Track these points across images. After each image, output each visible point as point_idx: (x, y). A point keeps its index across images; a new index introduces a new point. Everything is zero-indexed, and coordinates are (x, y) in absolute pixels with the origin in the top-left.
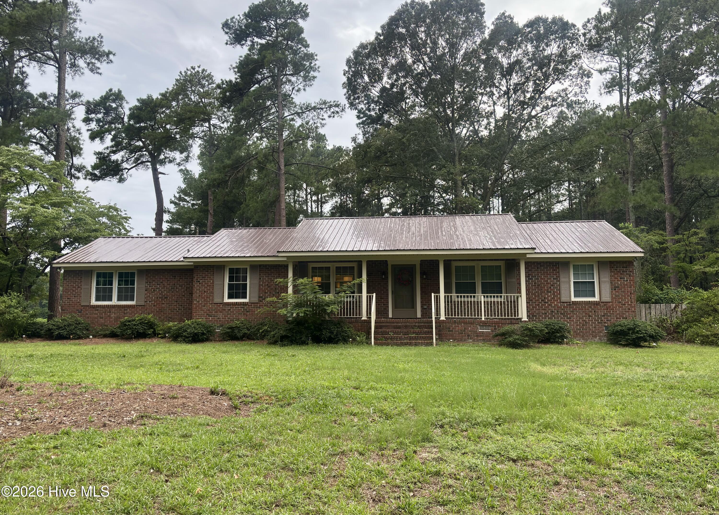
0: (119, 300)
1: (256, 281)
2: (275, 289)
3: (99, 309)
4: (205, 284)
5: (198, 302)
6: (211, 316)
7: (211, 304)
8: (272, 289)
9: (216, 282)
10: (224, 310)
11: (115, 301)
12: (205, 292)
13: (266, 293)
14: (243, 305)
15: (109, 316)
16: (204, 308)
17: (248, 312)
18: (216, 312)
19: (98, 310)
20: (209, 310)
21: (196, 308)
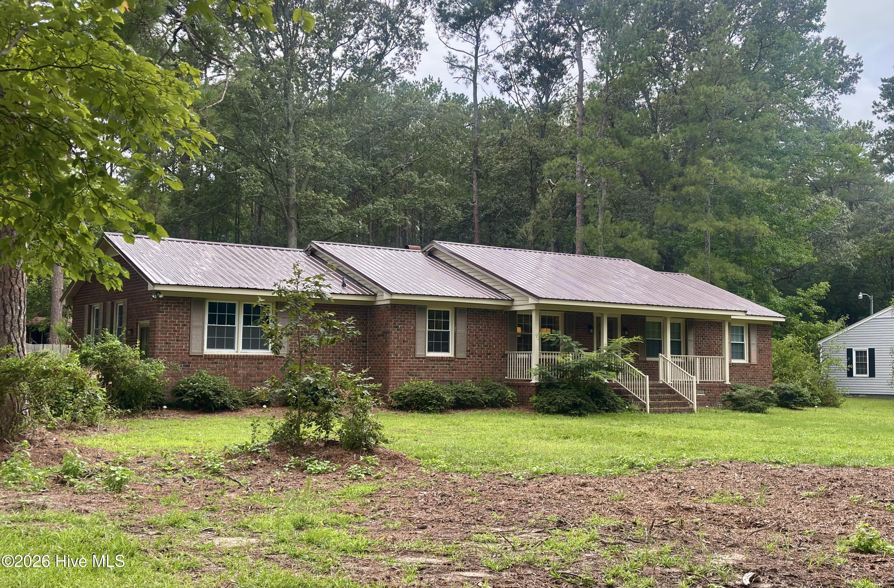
0: (244, 347)
1: (462, 330)
2: (484, 341)
3: (218, 361)
4: (405, 330)
5: (397, 355)
6: (413, 375)
7: (412, 358)
8: (480, 341)
9: (418, 329)
10: (427, 367)
11: (239, 350)
12: (404, 341)
13: (474, 346)
14: (449, 361)
15: (235, 373)
16: (404, 364)
17: (454, 370)
18: (418, 370)
19: (216, 363)
20: (409, 367)
21: (394, 364)
